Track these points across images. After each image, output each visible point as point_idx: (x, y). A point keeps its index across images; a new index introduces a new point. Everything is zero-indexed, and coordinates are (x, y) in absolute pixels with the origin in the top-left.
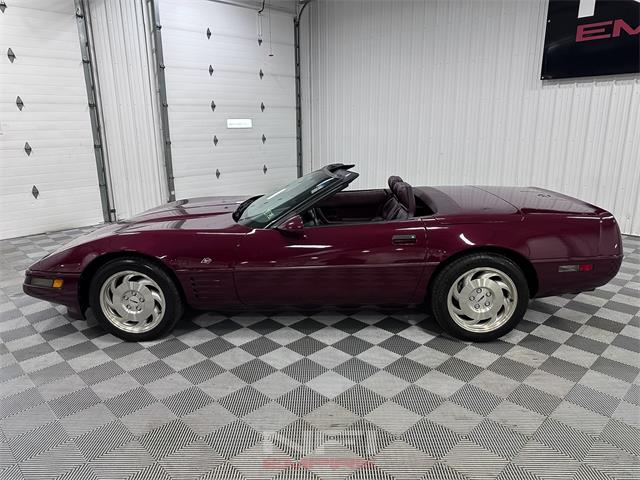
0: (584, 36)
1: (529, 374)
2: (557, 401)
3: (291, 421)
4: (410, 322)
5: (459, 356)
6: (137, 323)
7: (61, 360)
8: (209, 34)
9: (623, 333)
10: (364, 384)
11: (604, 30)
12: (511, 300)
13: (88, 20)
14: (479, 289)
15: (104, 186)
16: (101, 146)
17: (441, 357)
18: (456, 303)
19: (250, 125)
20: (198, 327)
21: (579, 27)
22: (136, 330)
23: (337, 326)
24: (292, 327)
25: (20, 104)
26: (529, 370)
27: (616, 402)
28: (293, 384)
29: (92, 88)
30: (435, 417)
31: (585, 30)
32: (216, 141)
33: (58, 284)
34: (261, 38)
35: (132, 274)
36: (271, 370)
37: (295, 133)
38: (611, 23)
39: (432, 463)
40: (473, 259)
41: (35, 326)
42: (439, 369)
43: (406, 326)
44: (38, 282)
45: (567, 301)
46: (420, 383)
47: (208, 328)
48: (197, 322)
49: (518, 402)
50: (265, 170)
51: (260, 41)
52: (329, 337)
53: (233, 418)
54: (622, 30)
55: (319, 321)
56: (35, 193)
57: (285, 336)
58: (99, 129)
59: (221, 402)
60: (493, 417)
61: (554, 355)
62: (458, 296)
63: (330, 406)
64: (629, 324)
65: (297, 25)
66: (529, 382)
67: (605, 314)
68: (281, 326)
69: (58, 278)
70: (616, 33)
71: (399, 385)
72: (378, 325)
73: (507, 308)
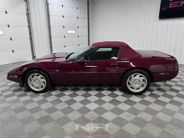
0: (172, 6)
1: (150, 104)
2: (158, 112)
3: (80, 116)
4: (117, 89)
5: (130, 99)
6: (38, 88)
7: (17, 98)
8: (63, 6)
9: (179, 93)
10: (102, 106)
11: (177, 4)
12: (145, 83)
13: (28, 2)
14: (136, 80)
15: (32, 50)
16: (31, 38)
17: (125, 99)
18: (129, 84)
19: (74, 32)
20: (56, 90)
21: (170, 4)
22: (38, 90)
23: (96, 90)
24: (83, 90)
25: (9, 26)
26: (150, 103)
27: (175, 112)
28: (82, 106)
29: (29, 22)
30: (122, 116)
31: (172, 4)
32: (64, 37)
33: (16, 77)
34: (78, 7)
35: (37, 74)
36: (76, 102)
37: (87, 35)
38: (180, 2)
39: (119, 129)
40: (134, 71)
41: (11, 88)
42: (124, 102)
43: (116, 90)
44: (11, 76)
45: (164, 83)
46: (118, 106)
47: (59, 90)
48: (56, 88)
49: (146, 112)
50: (79, 45)
51: (77, 8)
52: (93, 93)
53: (64, 115)
54: (183, 4)
55: (91, 88)
56: (13, 51)
57: (81, 92)
58: (31, 33)
59: (61, 110)
60: (139, 116)
61: (158, 99)
62: (130, 82)
63: (92, 112)
64: (181, 90)
65: (88, 3)
66: (150, 106)
67: (174, 87)
68: (80, 90)
69: (17, 75)
70: (181, 5)
71: (112, 106)
72: (108, 90)
73: (144, 85)
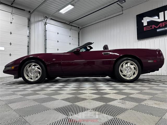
0: (146, 29)
8: (58, 33)
11: (150, 28)
12: (137, 70)
14: (127, 67)
18: (121, 71)
21: (144, 28)
25: (11, 44)
29: (29, 42)
31: (146, 28)
33: (13, 68)
35: (33, 64)
38: (151, 26)
51: (70, 36)
54: (154, 27)
62: (122, 69)
65: (79, 34)
70: (153, 28)
